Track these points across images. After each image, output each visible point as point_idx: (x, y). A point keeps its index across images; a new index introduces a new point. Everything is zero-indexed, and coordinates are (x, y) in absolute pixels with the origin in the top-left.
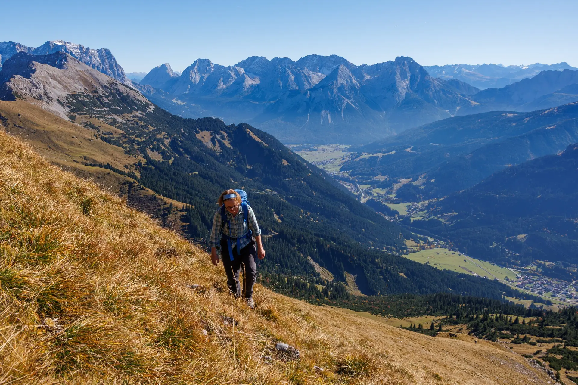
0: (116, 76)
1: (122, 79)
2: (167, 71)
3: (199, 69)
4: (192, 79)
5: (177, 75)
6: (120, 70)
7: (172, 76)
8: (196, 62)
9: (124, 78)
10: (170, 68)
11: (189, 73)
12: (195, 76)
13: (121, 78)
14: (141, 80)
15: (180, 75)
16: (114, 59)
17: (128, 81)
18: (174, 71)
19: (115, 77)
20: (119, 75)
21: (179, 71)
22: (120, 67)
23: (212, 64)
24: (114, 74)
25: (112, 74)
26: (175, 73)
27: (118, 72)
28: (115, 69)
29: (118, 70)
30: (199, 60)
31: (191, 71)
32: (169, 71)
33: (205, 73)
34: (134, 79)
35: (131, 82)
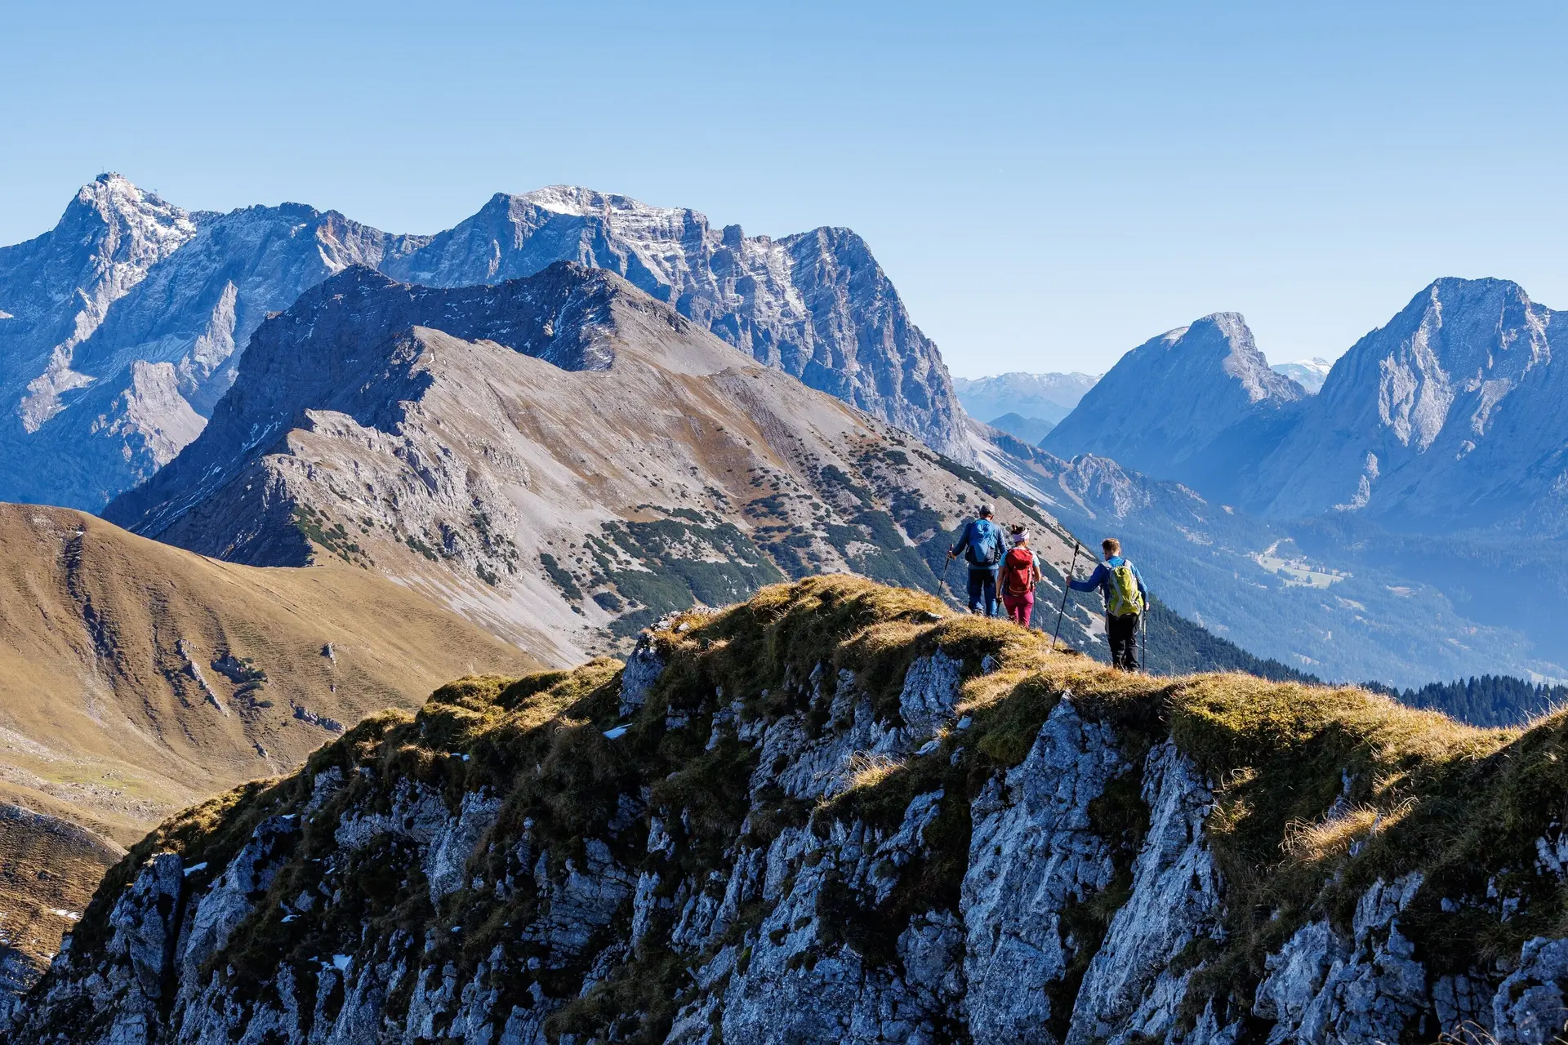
0: (900, 399)
1: (936, 422)
2: (1229, 363)
3: (1442, 343)
4: (1394, 412)
5: (1296, 386)
6: (924, 364)
7: (1258, 394)
8: (1421, 301)
9: (947, 410)
10: (1248, 344)
11: (1377, 374)
12: (1418, 394)
13: (925, 416)
14: (1056, 422)
15: (1314, 388)
16: (891, 294)
17: (971, 436)
18: (1271, 361)
19: (890, 410)
20: (914, 393)
21: (1307, 362)
22: (927, 343)
23: (1539, 309)
24: (885, 387)
25: (871, 391)
26: (1280, 379)
27: (908, 379)
28: (896, 358)
29: (910, 364)
30: (1448, 285)
31: (1389, 363)
32: (1236, 362)
33: (1489, 375)
34: (1013, 419)
35: (993, 440)
